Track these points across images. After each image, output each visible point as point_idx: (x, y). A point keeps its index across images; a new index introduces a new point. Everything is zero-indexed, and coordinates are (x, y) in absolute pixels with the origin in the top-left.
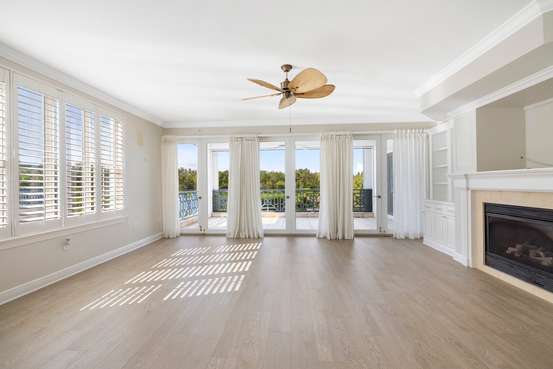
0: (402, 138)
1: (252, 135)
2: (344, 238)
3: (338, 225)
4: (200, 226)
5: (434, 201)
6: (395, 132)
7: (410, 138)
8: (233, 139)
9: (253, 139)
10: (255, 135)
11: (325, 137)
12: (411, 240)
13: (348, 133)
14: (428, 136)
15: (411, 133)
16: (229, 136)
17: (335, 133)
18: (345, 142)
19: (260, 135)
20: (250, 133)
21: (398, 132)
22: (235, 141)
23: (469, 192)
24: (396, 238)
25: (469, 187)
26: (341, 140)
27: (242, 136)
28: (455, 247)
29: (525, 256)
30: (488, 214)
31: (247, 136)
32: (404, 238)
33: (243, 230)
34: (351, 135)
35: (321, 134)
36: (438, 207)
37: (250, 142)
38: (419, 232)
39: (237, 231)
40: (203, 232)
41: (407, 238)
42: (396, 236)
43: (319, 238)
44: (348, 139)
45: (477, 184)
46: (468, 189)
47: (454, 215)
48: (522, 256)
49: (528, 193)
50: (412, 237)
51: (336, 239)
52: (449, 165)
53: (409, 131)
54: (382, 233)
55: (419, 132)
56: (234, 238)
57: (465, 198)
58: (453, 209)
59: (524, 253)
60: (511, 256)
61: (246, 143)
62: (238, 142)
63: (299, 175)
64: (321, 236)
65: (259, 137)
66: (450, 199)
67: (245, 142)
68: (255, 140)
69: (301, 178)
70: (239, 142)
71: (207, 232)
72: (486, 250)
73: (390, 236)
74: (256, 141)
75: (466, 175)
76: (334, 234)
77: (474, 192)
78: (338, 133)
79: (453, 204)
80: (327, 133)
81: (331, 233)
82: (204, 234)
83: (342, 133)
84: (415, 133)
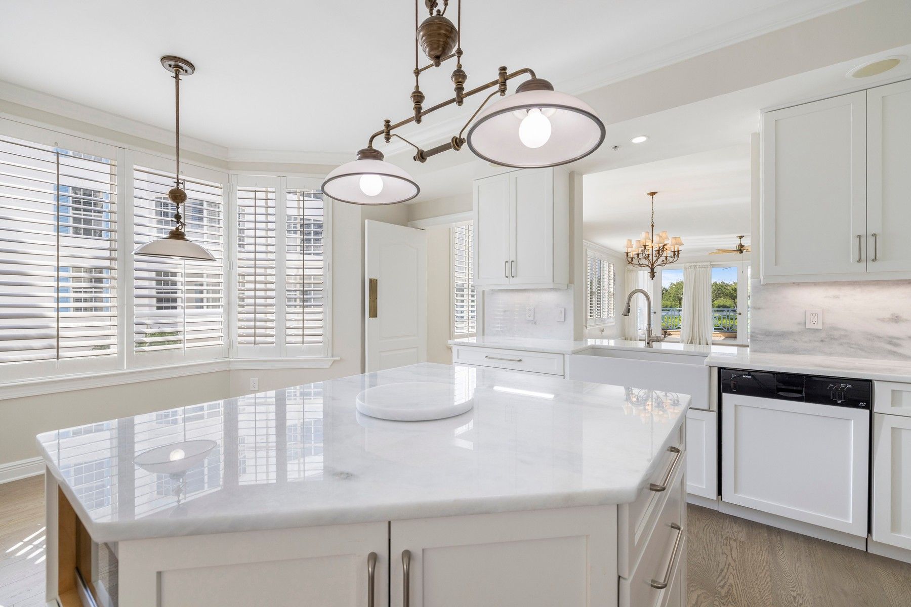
1: (704, 264)
8: (687, 267)
9: (706, 266)
10: (708, 263)
19: (712, 263)
20: (703, 262)
22: (689, 268)
27: (696, 264)
31: (700, 264)
33: (695, 338)
37: (703, 269)
39: (690, 339)
61: (700, 270)
62: (692, 269)
65: (711, 265)
67: (698, 269)
68: (708, 267)
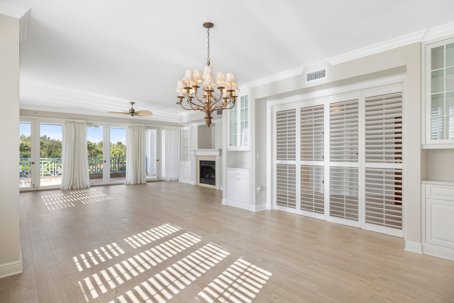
0: (169, 130)
1: (82, 121)
2: (141, 183)
3: (138, 176)
4: (34, 185)
5: (183, 161)
6: (166, 127)
7: (173, 131)
9: (83, 123)
11: (130, 127)
12: (173, 181)
13: (143, 125)
14: (181, 130)
15: (173, 128)
16: (64, 120)
17: (136, 125)
18: (141, 130)
20: (81, 119)
21: (168, 127)
22: (69, 123)
23: (196, 156)
24: (166, 181)
25: (196, 155)
26: (140, 129)
27: (75, 121)
28: (191, 179)
29: (210, 177)
30: (201, 164)
31: (79, 121)
32: (170, 181)
33: (75, 184)
34: (144, 127)
35: (128, 125)
36: (185, 164)
37: (81, 125)
38: (176, 177)
39: (71, 185)
40: (36, 189)
41: (171, 181)
42: (166, 180)
43: (126, 185)
44: (143, 129)
45: (198, 153)
46: (195, 155)
47: (190, 166)
48: (209, 177)
49: (210, 156)
50: (173, 180)
51: (137, 184)
52: (189, 145)
53: (172, 127)
54: (159, 179)
55: (177, 128)
56: (68, 189)
57: (194, 159)
58: (190, 164)
59: (209, 176)
60: (207, 178)
61: (78, 126)
63: (43, 143)
64: (128, 183)
65: (87, 122)
66: (189, 160)
69: (46, 147)
70: (73, 125)
71: (39, 189)
72: (200, 178)
73: (163, 181)
74: (85, 125)
75: (194, 150)
76: (136, 181)
77: (197, 156)
78: (138, 125)
79: (190, 162)
80: (132, 124)
81: (134, 180)
82: (37, 190)
83: (140, 125)
84: (175, 128)
